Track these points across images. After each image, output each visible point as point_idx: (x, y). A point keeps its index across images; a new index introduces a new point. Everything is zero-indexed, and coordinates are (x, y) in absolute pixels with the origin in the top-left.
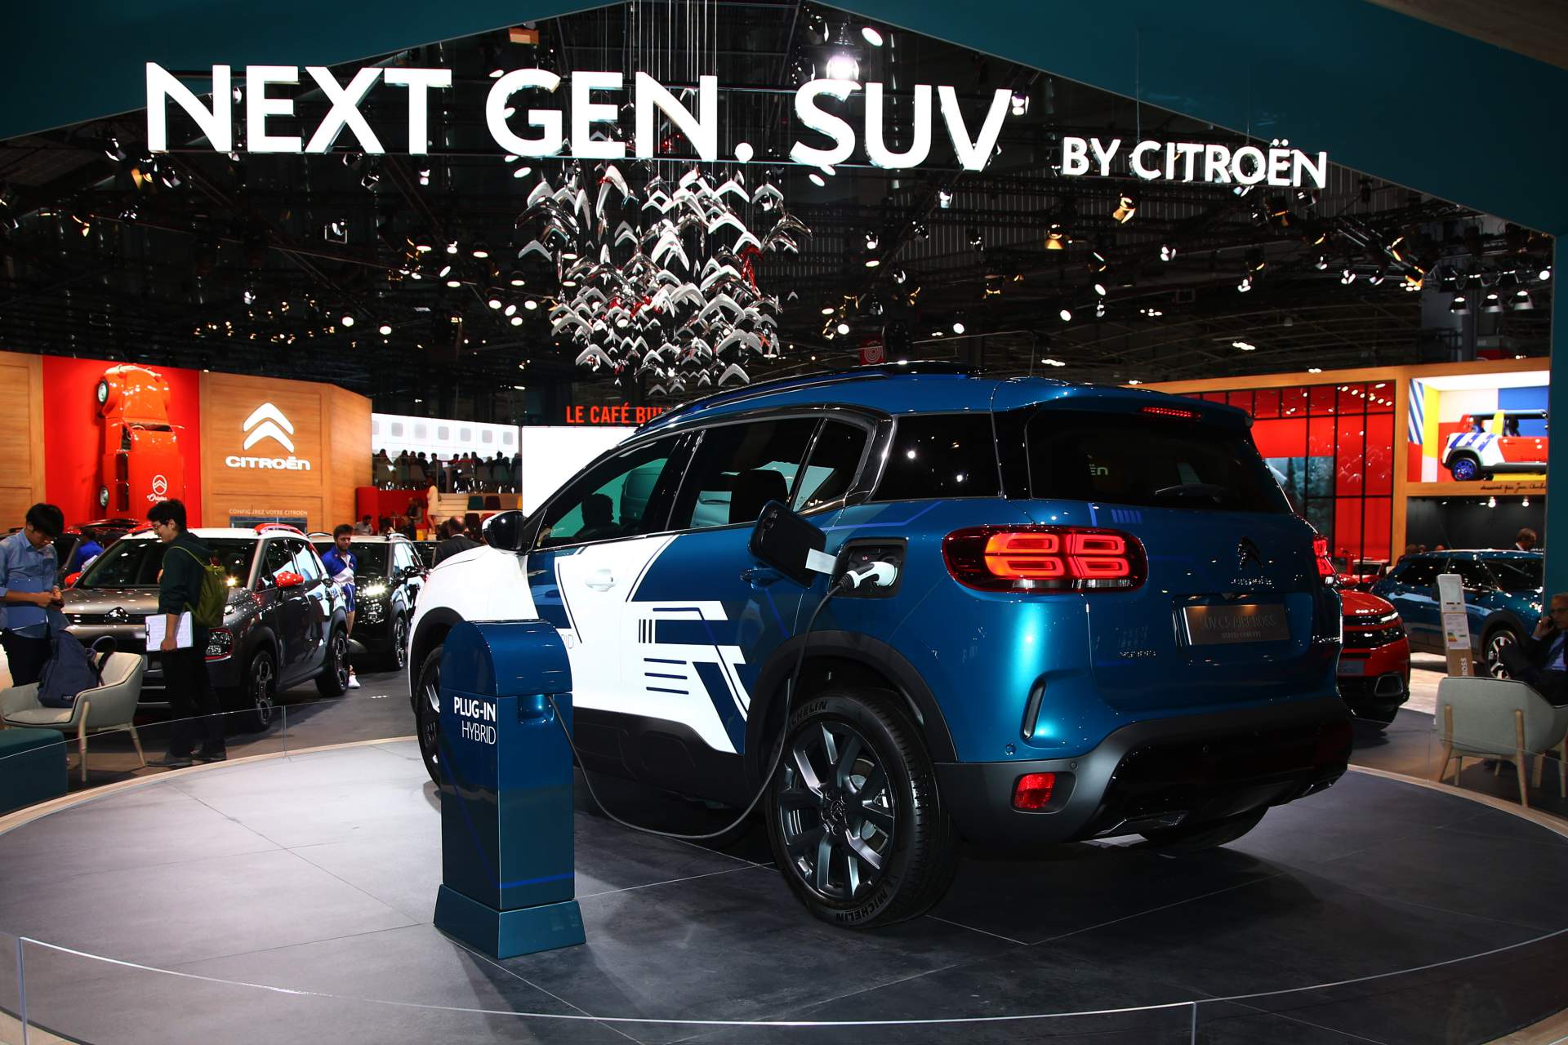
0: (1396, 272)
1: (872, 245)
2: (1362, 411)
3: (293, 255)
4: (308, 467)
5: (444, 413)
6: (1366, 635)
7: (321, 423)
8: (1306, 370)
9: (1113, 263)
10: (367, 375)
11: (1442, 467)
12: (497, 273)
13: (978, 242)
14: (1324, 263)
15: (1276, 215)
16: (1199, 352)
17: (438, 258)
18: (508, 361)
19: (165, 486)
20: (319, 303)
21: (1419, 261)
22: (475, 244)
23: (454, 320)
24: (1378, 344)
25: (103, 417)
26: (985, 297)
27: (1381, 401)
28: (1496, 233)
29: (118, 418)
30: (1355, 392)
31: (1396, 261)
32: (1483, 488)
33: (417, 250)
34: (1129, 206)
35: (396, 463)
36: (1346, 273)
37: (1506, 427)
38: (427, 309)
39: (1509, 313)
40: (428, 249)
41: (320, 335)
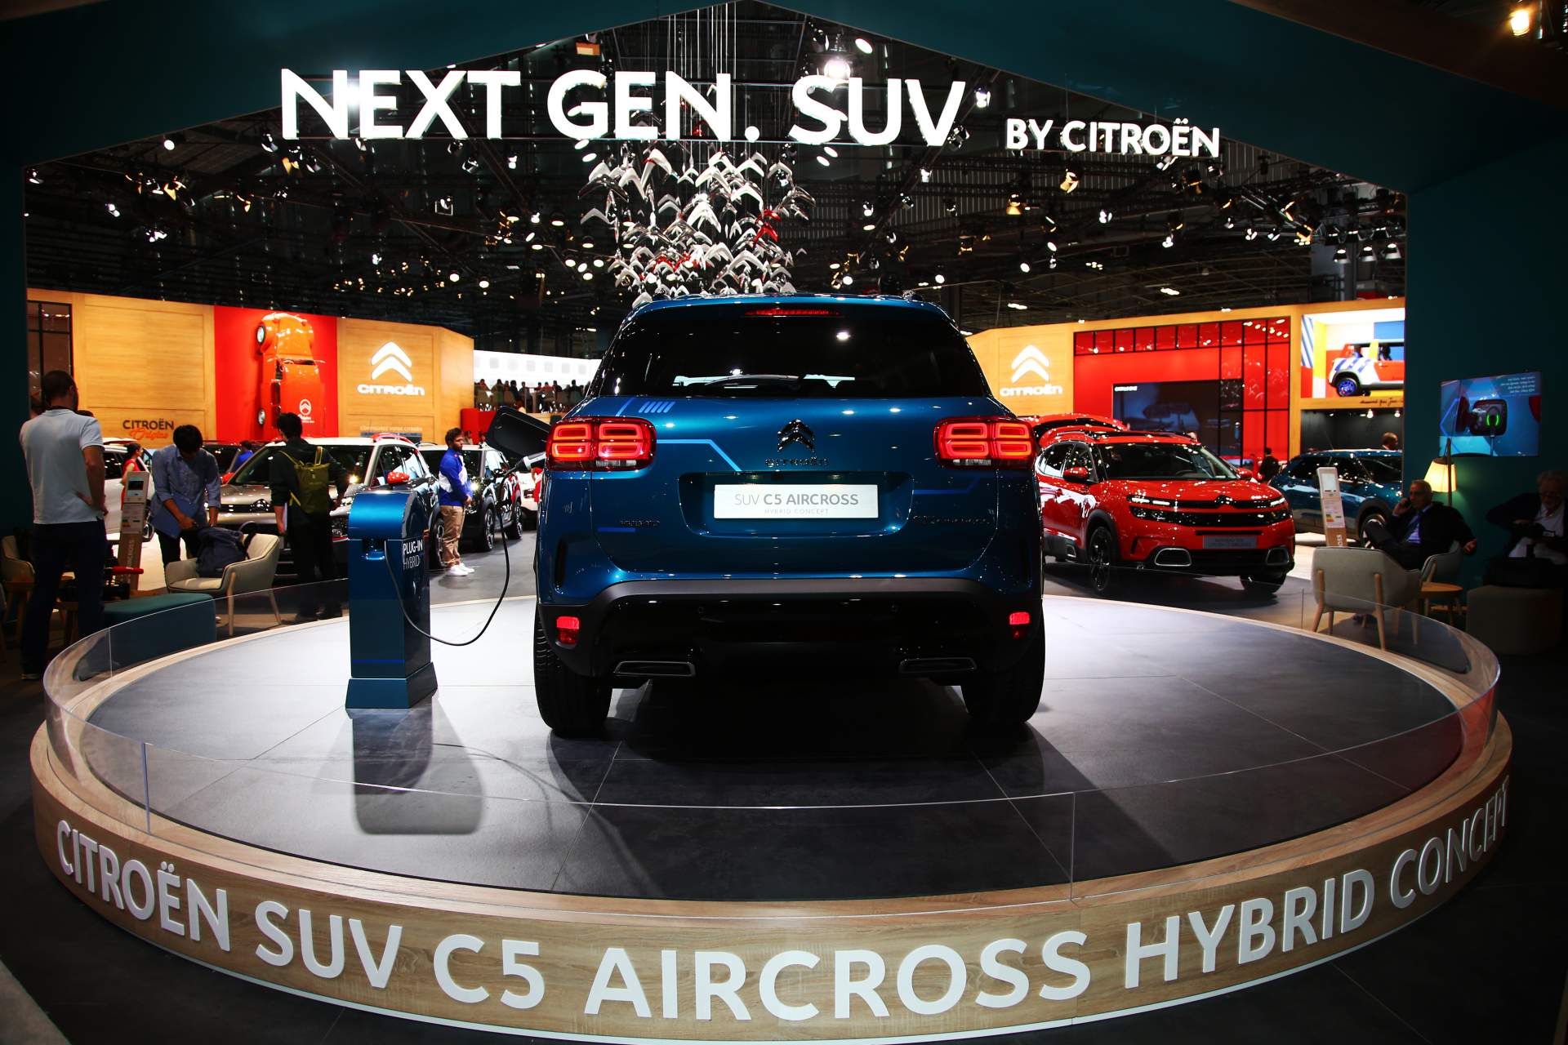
0: (1291, 230)
1: (868, 213)
2: (1263, 341)
3: (410, 226)
4: (423, 393)
5: (532, 350)
6: (1260, 516)
7: (433, 358)
8: (1220, 309)
9: (1061, 225)
10: (471, 321)
11: (1330, 386)
12: (571, 238)
13: (953, 210)
14: (1231, 223)
15: (1192, 185)
16: (1135, 296)
17: (524, 227)
18: (582, 308)
19: (309, 408)
20: (432, 263)
21: (1309, 220)
22: (553, 215)
23: (538, 276)
24: (1277, 289)
25: (261, 354)
26: (960, 253)
27: (1279, 334)
28: (1370, 198)
29: (273, 355)
30: (1258, 327)
31: (1289, 221)
32: (1363, 402)
33: (507, 221)
34: (1074, 179)
35: (493, 390)
36: (1249, 231)
37: (1381, 352)
38: (517, 267)
39: (1382, 263)
40: (516, 219)
41: (432, 288)
